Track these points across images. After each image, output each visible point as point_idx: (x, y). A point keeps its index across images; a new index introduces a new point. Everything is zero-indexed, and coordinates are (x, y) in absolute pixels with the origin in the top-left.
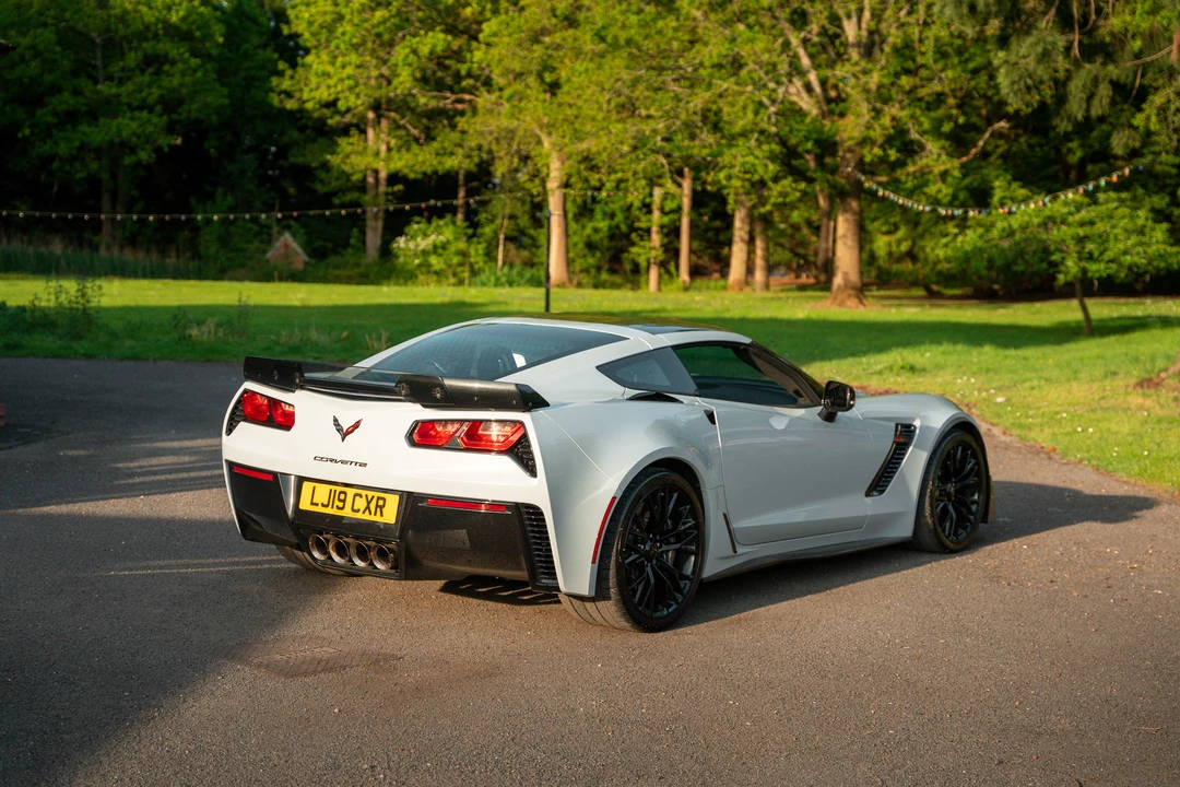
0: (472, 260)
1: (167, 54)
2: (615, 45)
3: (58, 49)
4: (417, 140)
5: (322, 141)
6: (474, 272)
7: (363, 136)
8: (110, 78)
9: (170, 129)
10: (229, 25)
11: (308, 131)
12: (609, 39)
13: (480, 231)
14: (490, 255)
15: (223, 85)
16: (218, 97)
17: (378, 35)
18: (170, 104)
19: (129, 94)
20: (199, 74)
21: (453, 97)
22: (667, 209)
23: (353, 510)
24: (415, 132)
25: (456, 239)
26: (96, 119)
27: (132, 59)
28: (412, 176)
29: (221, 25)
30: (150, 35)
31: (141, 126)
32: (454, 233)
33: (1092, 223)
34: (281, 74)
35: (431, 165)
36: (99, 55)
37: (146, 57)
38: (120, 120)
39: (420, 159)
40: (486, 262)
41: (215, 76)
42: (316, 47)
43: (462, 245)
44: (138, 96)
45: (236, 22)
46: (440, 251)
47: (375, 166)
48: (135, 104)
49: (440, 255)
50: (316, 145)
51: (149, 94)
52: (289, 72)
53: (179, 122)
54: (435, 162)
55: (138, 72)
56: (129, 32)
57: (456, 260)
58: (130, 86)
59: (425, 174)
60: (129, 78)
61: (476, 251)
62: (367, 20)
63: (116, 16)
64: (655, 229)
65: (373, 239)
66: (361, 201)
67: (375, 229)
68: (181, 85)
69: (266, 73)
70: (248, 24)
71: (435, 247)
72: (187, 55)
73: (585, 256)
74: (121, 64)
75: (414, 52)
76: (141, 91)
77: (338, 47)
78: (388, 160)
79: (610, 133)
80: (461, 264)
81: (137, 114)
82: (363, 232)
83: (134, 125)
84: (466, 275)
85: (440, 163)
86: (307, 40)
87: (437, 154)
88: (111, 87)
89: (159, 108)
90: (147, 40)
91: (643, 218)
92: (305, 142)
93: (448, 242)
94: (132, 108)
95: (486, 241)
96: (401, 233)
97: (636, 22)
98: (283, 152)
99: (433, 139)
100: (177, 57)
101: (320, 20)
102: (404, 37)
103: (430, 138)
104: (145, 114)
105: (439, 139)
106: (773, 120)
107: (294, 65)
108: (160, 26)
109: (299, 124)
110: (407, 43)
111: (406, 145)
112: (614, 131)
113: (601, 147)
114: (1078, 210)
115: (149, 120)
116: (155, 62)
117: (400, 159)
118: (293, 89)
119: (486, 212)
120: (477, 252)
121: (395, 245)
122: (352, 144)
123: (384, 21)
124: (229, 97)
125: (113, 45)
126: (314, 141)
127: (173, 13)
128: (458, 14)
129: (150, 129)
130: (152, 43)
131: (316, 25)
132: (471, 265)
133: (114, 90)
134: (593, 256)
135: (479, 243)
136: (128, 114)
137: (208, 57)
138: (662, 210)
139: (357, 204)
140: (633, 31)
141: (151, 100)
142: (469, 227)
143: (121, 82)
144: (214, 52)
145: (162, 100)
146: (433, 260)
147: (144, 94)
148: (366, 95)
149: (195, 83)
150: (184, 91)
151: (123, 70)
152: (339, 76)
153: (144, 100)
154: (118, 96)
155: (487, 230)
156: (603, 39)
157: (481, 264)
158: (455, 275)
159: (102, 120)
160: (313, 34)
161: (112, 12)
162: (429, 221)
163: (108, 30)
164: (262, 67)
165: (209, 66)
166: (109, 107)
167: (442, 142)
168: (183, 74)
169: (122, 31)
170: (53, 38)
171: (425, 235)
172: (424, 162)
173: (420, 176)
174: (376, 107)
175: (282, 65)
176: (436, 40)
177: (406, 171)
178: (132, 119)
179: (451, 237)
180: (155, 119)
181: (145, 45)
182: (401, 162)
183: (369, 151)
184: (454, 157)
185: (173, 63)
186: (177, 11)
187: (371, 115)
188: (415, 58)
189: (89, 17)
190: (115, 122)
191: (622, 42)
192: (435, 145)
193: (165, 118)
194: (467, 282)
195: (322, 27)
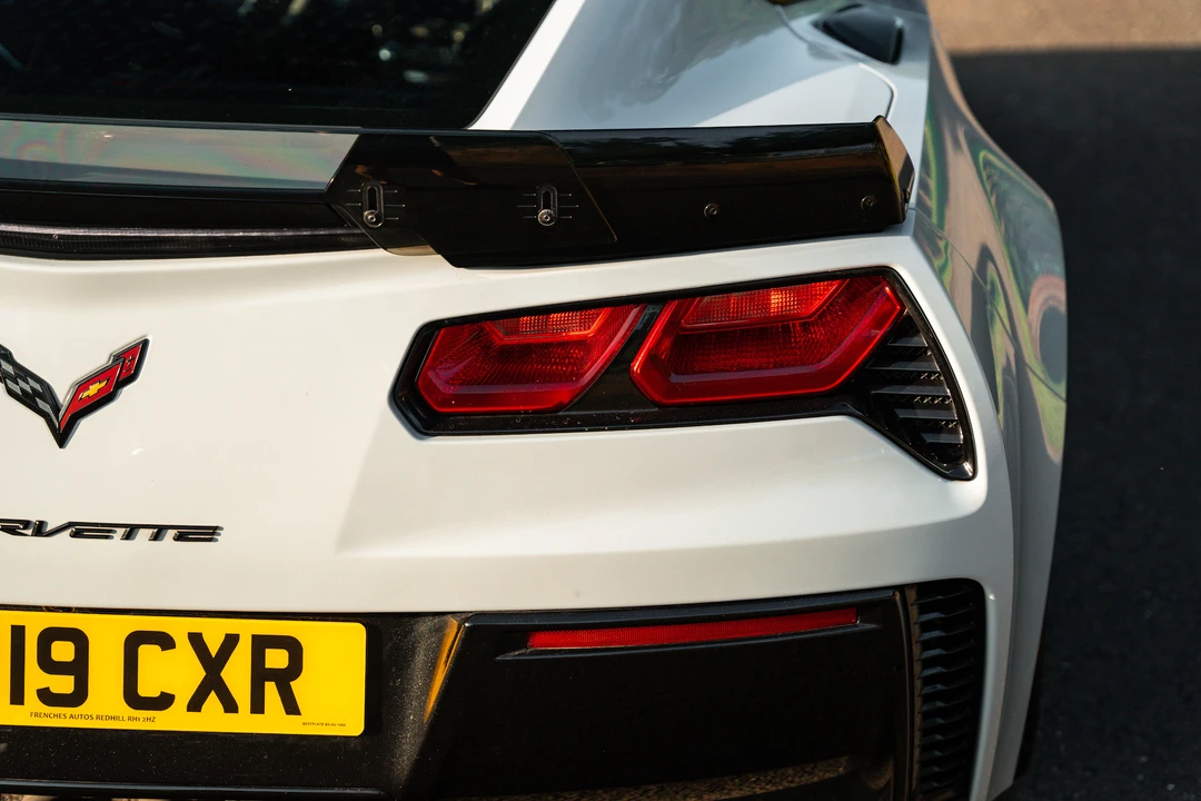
23: (133, 699)
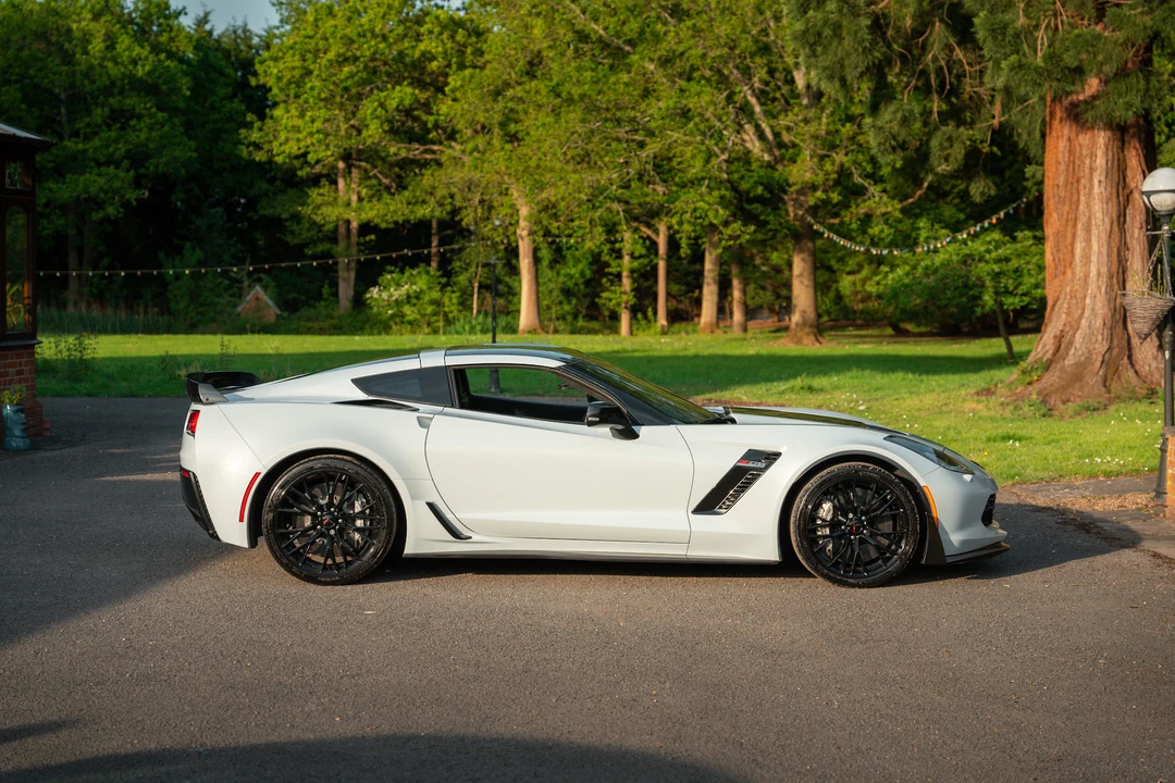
0: (446, 309)
1: (134, 109)
2: (570, 101)
3: (23, 106)
4: (388, 188)
5: (291, 192)
6: (448, 322)
7: (333, 187)
8: (76, 134)
9: (137, 183)
10: (195, 78)
11: (278, 183)
12: (564, 95)
13: (454, 279)
14: (464, 304)
15: (190, 138)
16: (186, 151)
17: (346, 89)
18: (137, 158)
19: (96, 149)
20: (166, 128)
21: (422, 148)
22: (637, 254)
24: (386, 181)
25: (430, 288)
26: (63, 176)
27: (99, 114)
28: (383, 225)
29: (188, 78)
30: (116, 91)
31: (109, 181)
32: (428, 282)
33: (1007, 260)
34: (249, 126)
35: (403, 215)
36: (63, 110)
37: (112, 111)
38: (88, 175)
39: (392, 208)
40: (460, 311)
41: (182, 130)
42: (285, 102)
43: (436, 295)
44: (105, 152)
45: (203, 74)
46: (414, 301)
47: (346, 216)
48: (102, 159)
49: (414, 305)
50: (285, 197)
51: (117, 149)
52: (257, 124)
53: (145, 176)
54: (406, 211)
55: (104, 128)
56: (94, 87)
57: (430, 309)
58: (96, 142)
59: (396, 223)
60: (95, 134)
61: (451, 299)
62: (335, 75)
63: (81, 72)
64: (625, 274)
65: (346, 291)
66: (333, 252)
67: (346, 280)
68: (148, 139)
69: (233, 125)
70: (213, 75)
71: (409, 297)
72: (154, 110)
73: (561, 303)
74: (87, 120)
75: (382, 105)
76: (108, 146)
77: (306, 102)
78: (359, 210)
79: (568, 183)
80: (435, 314)
81: (103, 169)
82: (334, 285)
83: (101, 181)
84: (441, 324)
85: (412, 212)
86: (276, 95)
87: (409, 203)
88: (77, 143)
89: (126, 163)
90: (113, 95)
91: (613, 263)
92: (274, 193)
93: (421, 291)
94: (99, 165)
95: (460, 290)
96: (375, 284)
97: (589, 79)
98: (252, 203)
99: (405, 188)
100: (144, 112)
101: (288, 75)
102: (372, 90)
103: (402, 187)
104: (112, 169)
105: (410, 188)
106: (724, 168)
107: (262, 117)
108: (126, 81)
109: (268, 176)
110: (374, 97)
111: (376, 195)
112: (571, 181)
113: (559, 197)
114: (996, 248)
115: (116, 176)
116: (121, 118)
117: (371, 209)
118: (262, 141)
119: (460, 260)
120: (451, 301)
121: (368, 296)
122: (322, 195)
123: (352, 75)
124: (196, 150)
125: (79, 101)
126: (283, 192)
127: (139, 68)
128: (424, 68)
129: (117, 184)
130: (118, 98)
131: (285, 81)
132: (445, 314)
133: (80, 146)
134: (569, 302)
135: (453, 292)
136: (96, 171)
137: (175, 111)
138: (632, 255)
139: (328, 255)
140: (586, 87)
141: (117, 155)
142: (442, 276)
143: (87, 138)
144: (181, 105)
145: (129, 155)
146: (407, 309)
147: (111, 149)
148: (335, 146)
149: (161, 137)
150: (151, 146)
151: (89, 125)
152: (308, 130)
153: (112, 155)
154: (84, 151)
155: (462, 279)
156: (558, 95)
157: (455, 313)
158: (429, 324)
159: (69, 176)
160: (281, 90)
161: (78, 68)
162: (402, 272)
163: (72, 86)
164: (230, 119)
165: (176, 120)
166: (77, 163)
167: (413, 191)
168: (151, 129)
169: (88, 87)
170: (19, 95)
171: (399, 285)
172: (396, 212)
173: (391, 226)
174: (347, 157)
175: (250, 117)
176: (403, 94)
177: (377, 221)
178: (99, 175)
179: (424, 287)
180: (122, 175)
181: (111, 100)
182: (373, 212)
183: (340, 201)
184: (425, 206)
185: (139, 117)
186: (143, 66)
187: (341, 165)
188: (384, 112)
189: (54, 74)
190: (82, 178)
191: (576, 97)
192: (406, 193)
193: (132, 173)
194: (441, 331)
195: (290, 83)
